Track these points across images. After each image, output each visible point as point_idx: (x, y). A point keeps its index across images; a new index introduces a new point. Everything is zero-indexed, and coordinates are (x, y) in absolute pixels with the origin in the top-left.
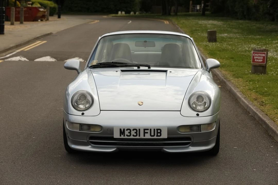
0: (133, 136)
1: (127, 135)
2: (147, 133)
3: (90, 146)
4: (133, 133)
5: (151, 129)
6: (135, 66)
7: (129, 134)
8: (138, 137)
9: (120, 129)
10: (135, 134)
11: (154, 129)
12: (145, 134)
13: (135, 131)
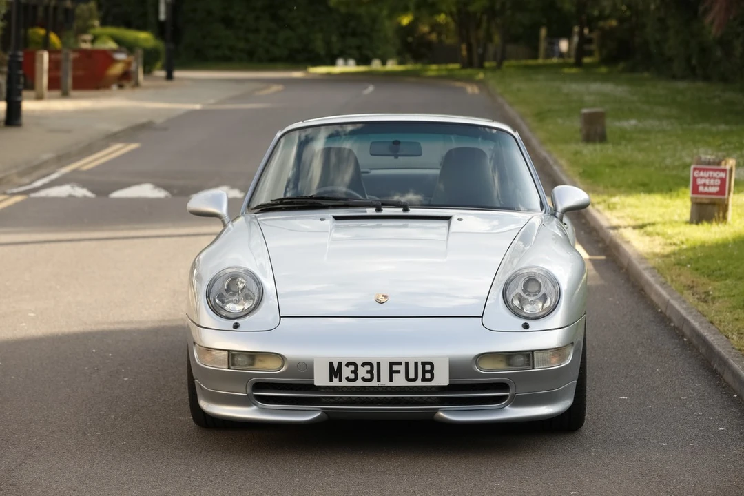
0: (363, 379)
1: (348, 379)
2: (398, 372)
3: (255, 407)
4: (362, 372)
5: (407, 364)
6: (370, 206)
7: (352, 376)
8: (374, 383)
9: (331, 364)
10: (368, 376)
11: (416, 364)
12: (394, 375)
13: (368, 368)
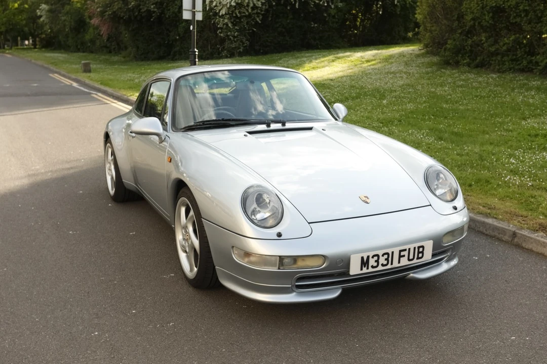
0: (383, 265)
1: (373, 267)
2: (404, 256)
4: (382, 260)
5: (409, 249)
7: (375, 264)
8: (389, 266)
9: (362, 258)
10: (385, 262)
11: (415, 248)
12: (401, 258)
13: (386, 256)
